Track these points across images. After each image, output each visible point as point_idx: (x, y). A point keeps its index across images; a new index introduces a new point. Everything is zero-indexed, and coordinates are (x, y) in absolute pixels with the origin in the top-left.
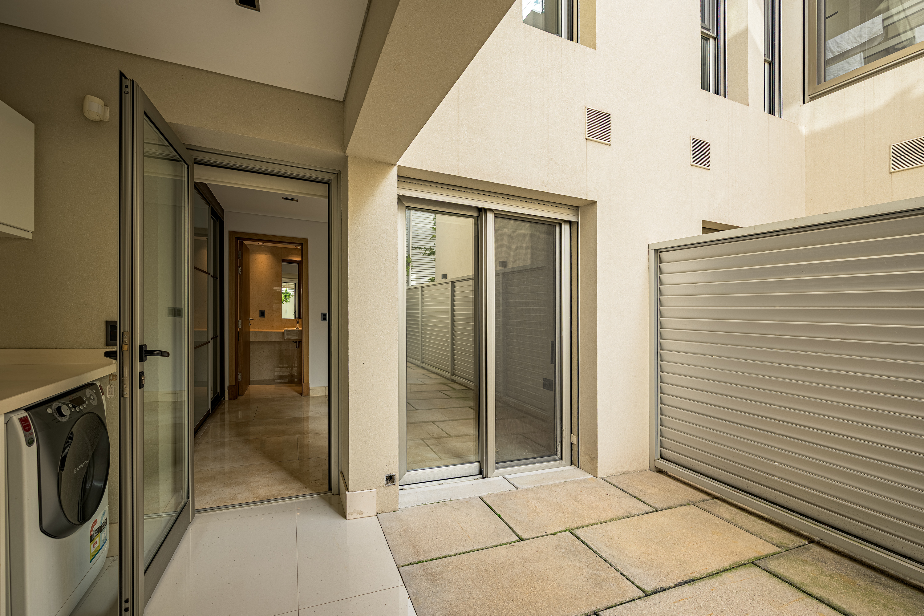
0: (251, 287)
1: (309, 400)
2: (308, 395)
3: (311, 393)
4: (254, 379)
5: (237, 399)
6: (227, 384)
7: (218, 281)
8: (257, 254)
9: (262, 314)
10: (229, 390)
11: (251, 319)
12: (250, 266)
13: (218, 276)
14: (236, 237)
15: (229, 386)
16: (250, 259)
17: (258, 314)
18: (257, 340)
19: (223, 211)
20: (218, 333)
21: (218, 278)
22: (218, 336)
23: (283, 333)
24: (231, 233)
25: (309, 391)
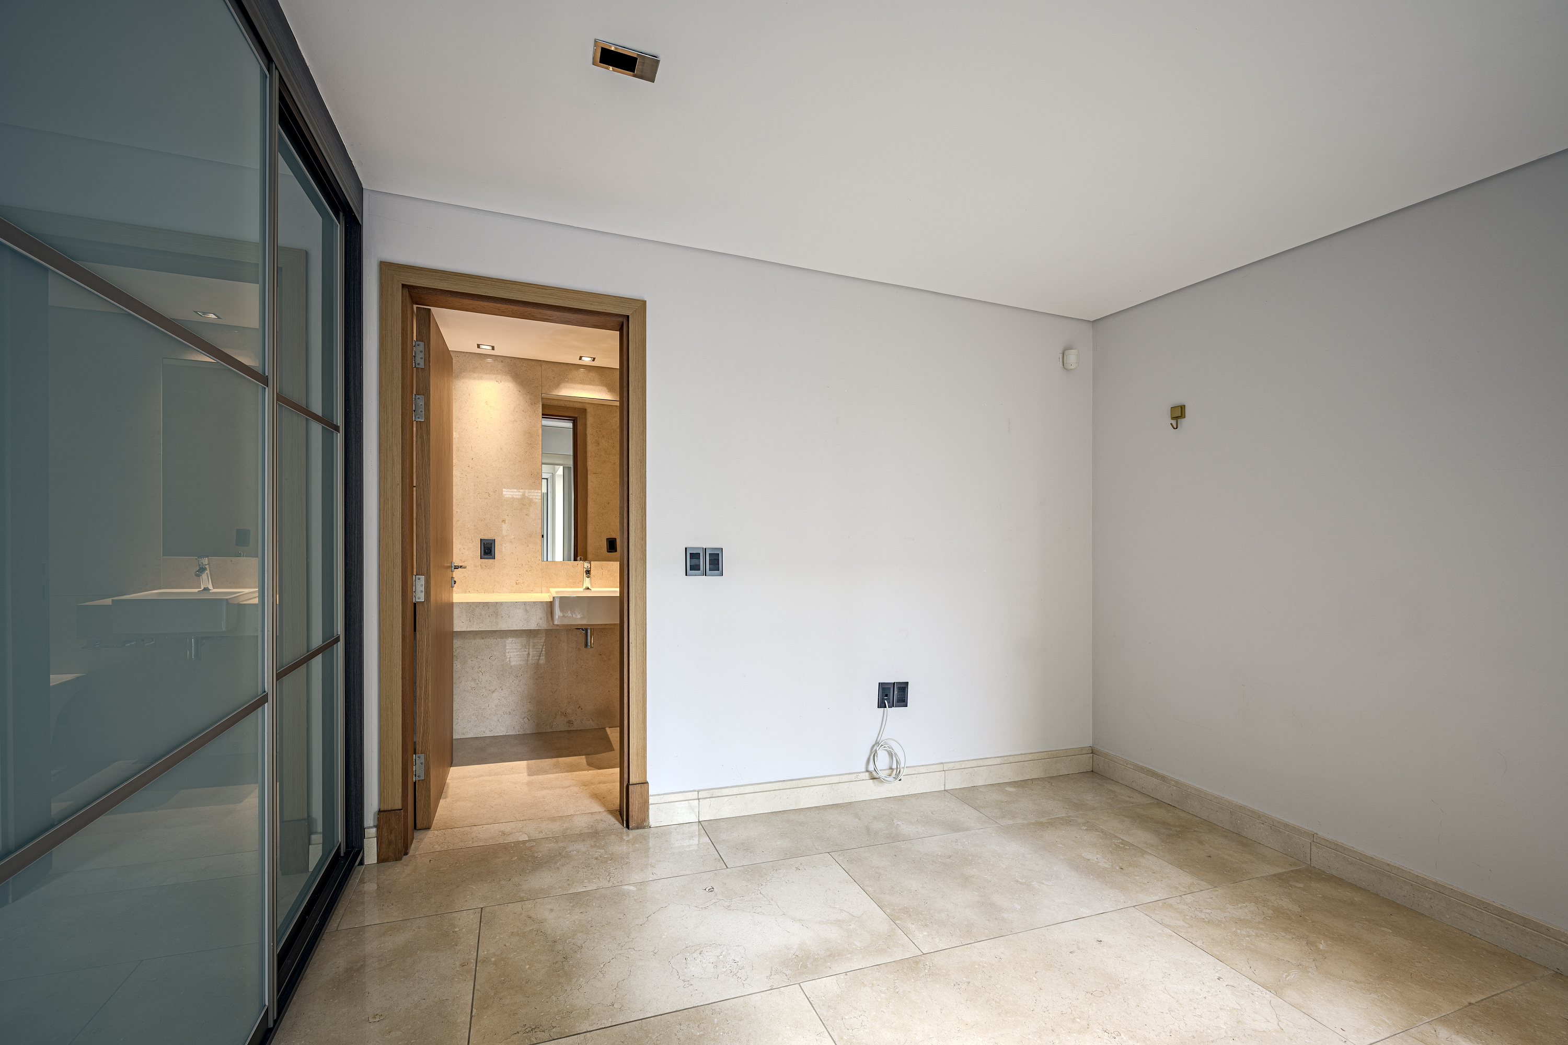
0: (456, 473)
1: (645, 838)
2: (643, 824)
3: (655, 817)
4: (464, 734)
5: (406, 854)
6: (372, 803)
7: (339, 438)
8: (475, 379)
9: (488, 549)
10: (378, 827)
11: (456, 567)
12: (455, 413)
13: (340, 420)
14: (403, 286)
15: (380, 811)
16: (454, 392)
17: (477, 550)
18: (475, 628)
19: (361, 190)
20: (340, 629)
21: (337, 428)
22: (337, 640)
23: (551, 605)
24: (386, 267)
25: (648, 809)
